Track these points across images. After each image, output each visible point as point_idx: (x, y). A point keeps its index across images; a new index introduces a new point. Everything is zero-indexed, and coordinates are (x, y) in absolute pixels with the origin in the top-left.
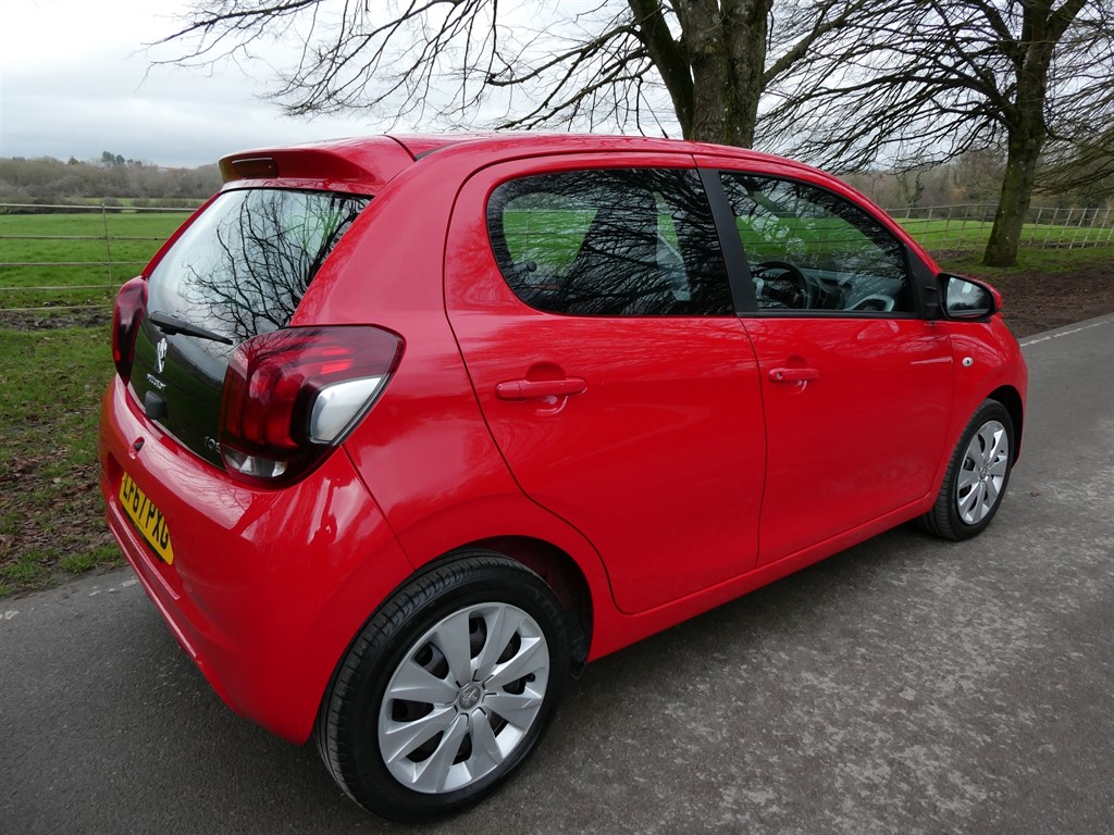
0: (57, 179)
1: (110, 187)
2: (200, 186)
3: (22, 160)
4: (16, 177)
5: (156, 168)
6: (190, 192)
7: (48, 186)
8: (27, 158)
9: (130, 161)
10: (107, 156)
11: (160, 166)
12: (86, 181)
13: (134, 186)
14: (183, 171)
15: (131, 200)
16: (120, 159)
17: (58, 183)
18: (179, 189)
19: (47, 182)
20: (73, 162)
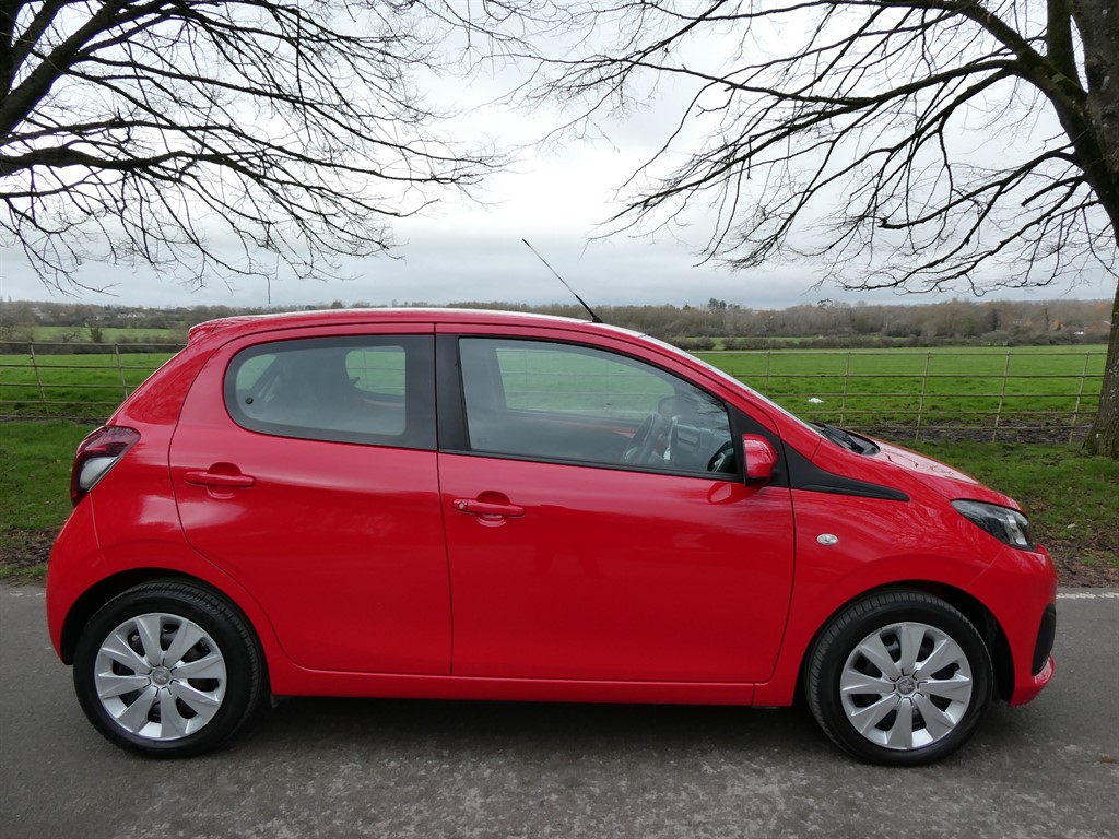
0: (671, 322)
1: (710, 328)
2: (783, 326)
3: (650, 307)
4: (642, 322)
5: (751, 311)
6: (774, 331)
7: (664, 328)
8: (653, 305)
9: (731, 306)
10: (713, 302)
11: (754, 309)
12: (692, 323)
13: (728, 326)
14: (772, 313)
15: (722, 339)
16: (723, 304)
17: (671, 326)
18: (765, 328)
19: (664, 325)
20: (687, 307)
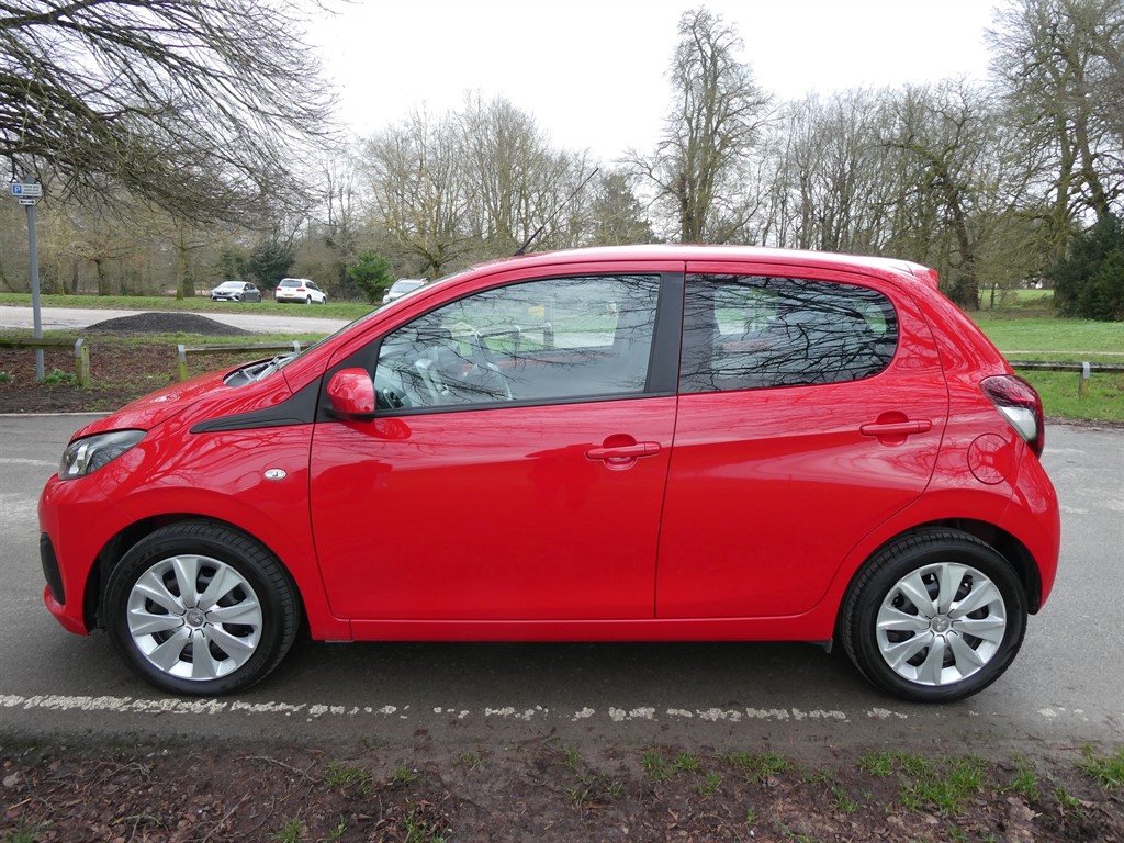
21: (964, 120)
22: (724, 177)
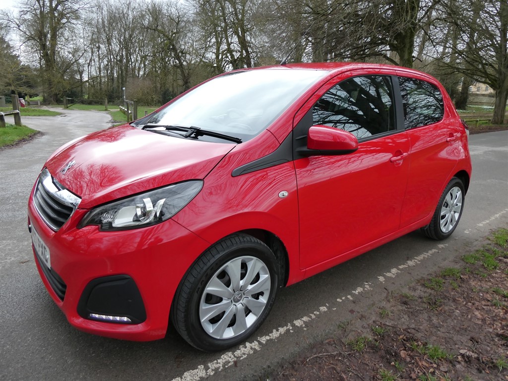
21: (179, 21)
22: (62, 34)
